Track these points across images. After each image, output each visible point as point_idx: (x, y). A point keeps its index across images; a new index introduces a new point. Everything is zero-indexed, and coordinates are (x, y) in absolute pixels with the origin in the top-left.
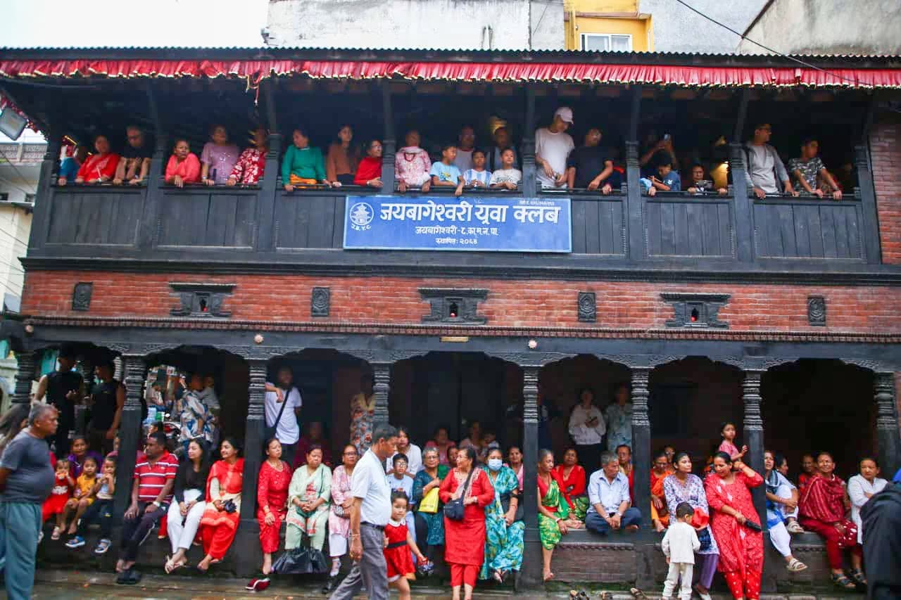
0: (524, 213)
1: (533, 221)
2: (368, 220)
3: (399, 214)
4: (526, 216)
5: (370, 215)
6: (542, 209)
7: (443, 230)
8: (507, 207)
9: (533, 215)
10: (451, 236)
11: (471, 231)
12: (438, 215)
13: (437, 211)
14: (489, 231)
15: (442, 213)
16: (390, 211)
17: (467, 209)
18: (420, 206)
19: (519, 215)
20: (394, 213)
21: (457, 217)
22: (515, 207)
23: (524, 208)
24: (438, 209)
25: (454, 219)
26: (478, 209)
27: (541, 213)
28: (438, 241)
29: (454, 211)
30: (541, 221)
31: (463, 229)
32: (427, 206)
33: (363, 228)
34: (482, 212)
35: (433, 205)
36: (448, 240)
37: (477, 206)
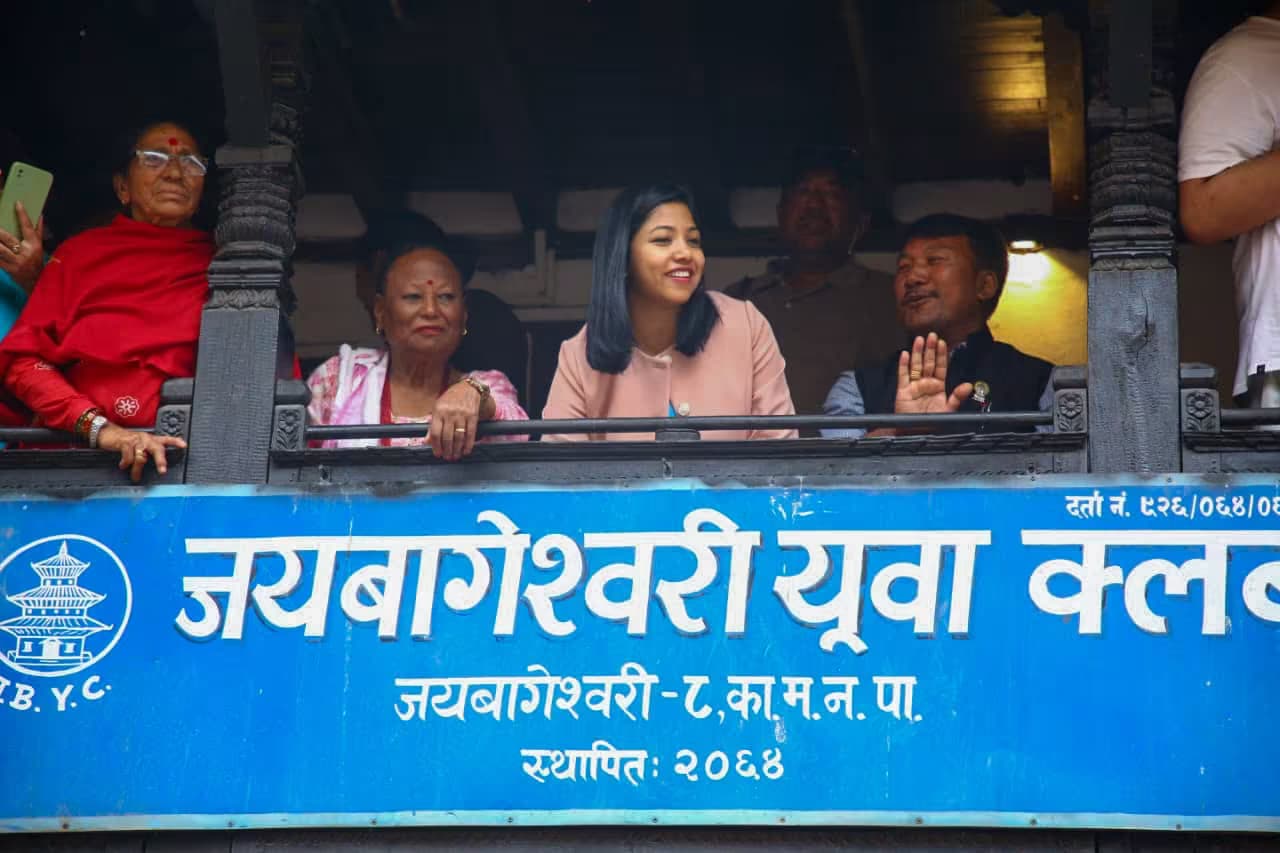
0: (1095, 575)
1: (1155, 624)
2: (96, 643)
3: (293, 600)
4: (1113, 597)
5: (107, 612)
6: (1218, 542)
7: (567, 692)
8: (984, 537)
9: (1157, 583)
10: (620, 730)
11: (747, 694)
12: (540, 597)
13: (533, 574)
14: (864, 695)
15: (564, 584)
16: (236, 585)
17: (723, 554)
18: (430, 546)
19: (1064, 586)
20: (263, 595)
21: (656, 604)
22: (1031, 537)
23: (1097, 543)
24: (541, 560)
25: (637, 626)
26: (797, 559)
27: (1212, 571)
28: (538, 762)
29: (639, 572)
30: (1215, 621)
31: (696, 682)
32: (465, 544)
33: (61, 697)
34: (816, 569)
35: (511, 540)
36: (601, 757)
37: (786, 538)
